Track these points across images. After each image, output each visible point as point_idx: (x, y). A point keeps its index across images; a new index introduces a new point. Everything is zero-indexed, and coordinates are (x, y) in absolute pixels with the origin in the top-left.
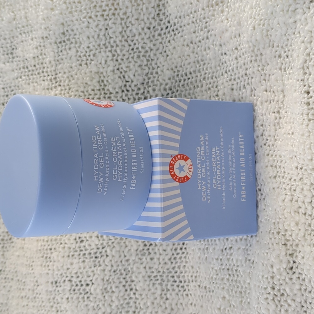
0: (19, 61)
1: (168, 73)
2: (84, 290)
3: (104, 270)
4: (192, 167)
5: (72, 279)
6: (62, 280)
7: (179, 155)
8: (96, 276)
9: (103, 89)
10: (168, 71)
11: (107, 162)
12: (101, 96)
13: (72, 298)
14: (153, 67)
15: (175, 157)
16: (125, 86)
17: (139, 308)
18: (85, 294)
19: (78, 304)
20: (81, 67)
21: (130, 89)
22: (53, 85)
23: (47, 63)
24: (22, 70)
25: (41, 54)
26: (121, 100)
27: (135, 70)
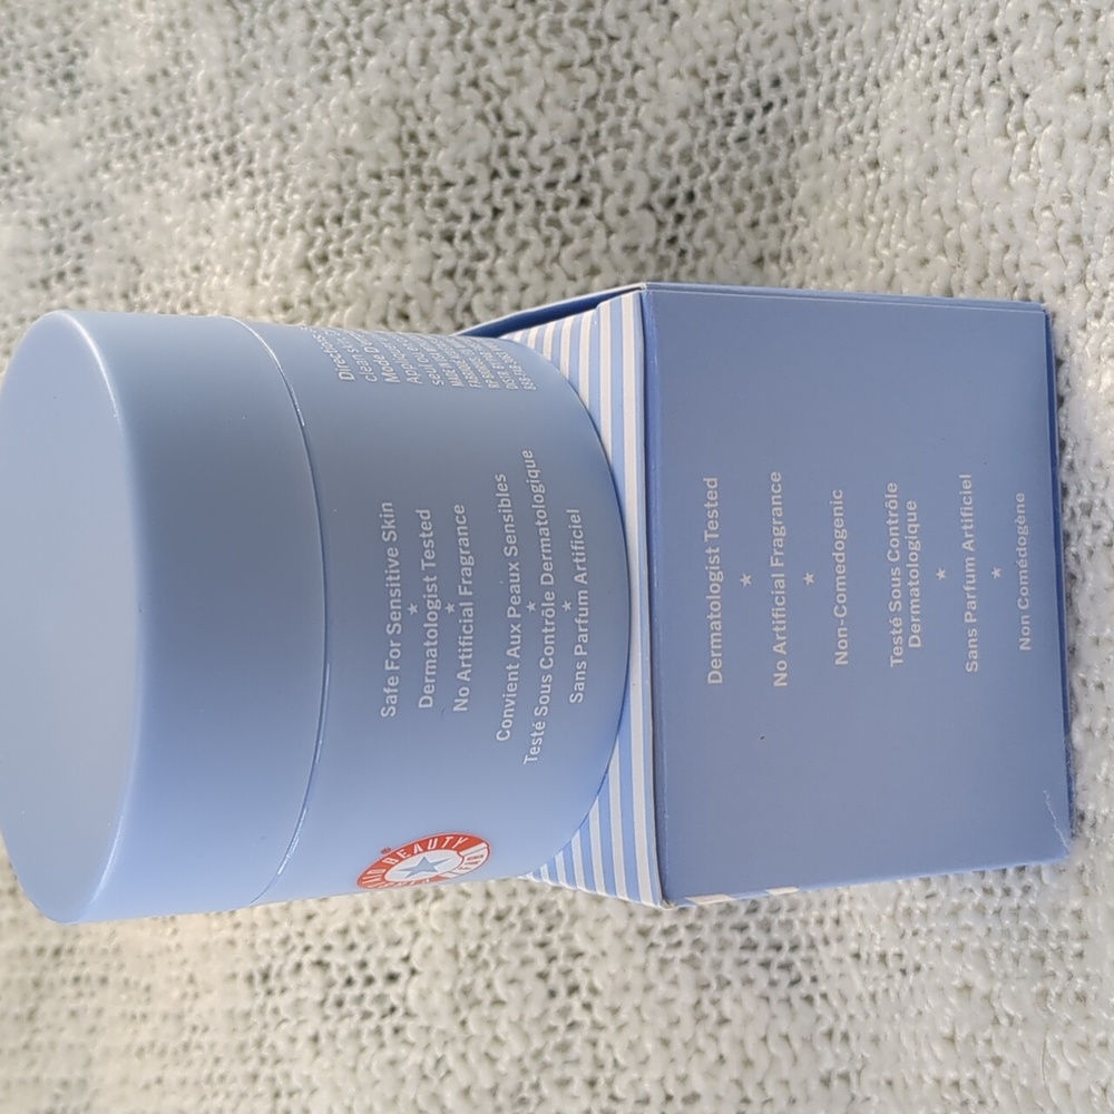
0: (98, 103)
1: (679, 91)
2: (380, 998)
3: (457, 914)
5: (327, 958)
6: (290, 966)
8: (425, 940)
9: (417, 170)
10: (675, 81)
12: (408, 196)
13: (332, 1036)
14: (615, 71)
16: (504, 152)
17: (609, 1064)
18: (384, 1016)
19: (356, 1059)
20: (326, 86)
21: (522, 164)
22: (225, 177)
23: (201, 89)
24: (112, 135)
25: (176, 59)
26: (488, 212)
27: (542, 84)
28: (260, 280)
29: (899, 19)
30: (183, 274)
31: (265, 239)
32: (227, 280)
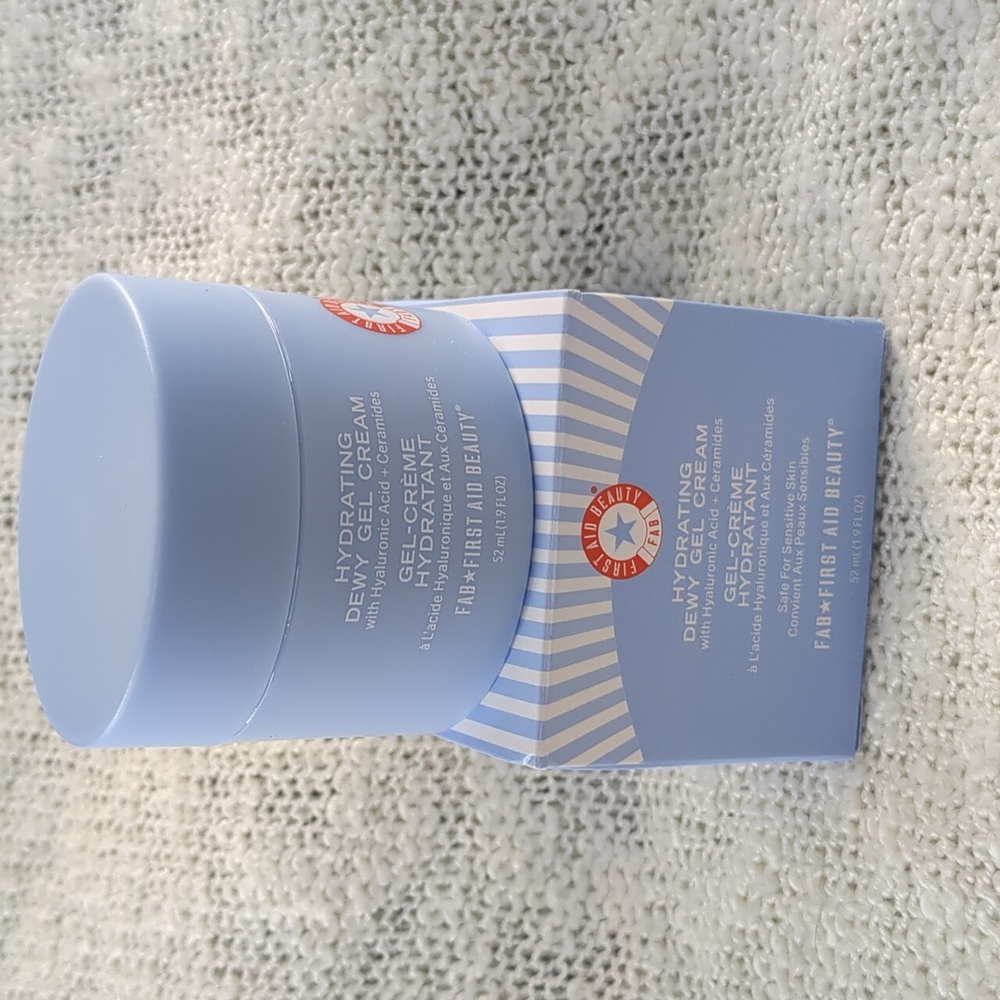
1: (615, 111)
2: (304, 810)
3: (373, 751)
4: (658, 528)
5: (265, 774)
6: (234, 776)
7: (618, 486)
8: (346, 768)
9: (398, 151)
10: (614, 103)
11: (385, 522)
12: (389, 172)
13: (262, 834)
14: (567, 88)
15: (604, 494)
16: (471, 145)
18: (306, 824)
19: (280, 855)
21: (484, 156)
22: (239, 132)
23: (226, 56)
24: (146, 78)
25: (208, 27)
26: (452, 192)
27: (508, 94)
28: (261, 223)
29: (802, 92)
30: (196, 204)
31: (268, 190)
32: (233, 218)
